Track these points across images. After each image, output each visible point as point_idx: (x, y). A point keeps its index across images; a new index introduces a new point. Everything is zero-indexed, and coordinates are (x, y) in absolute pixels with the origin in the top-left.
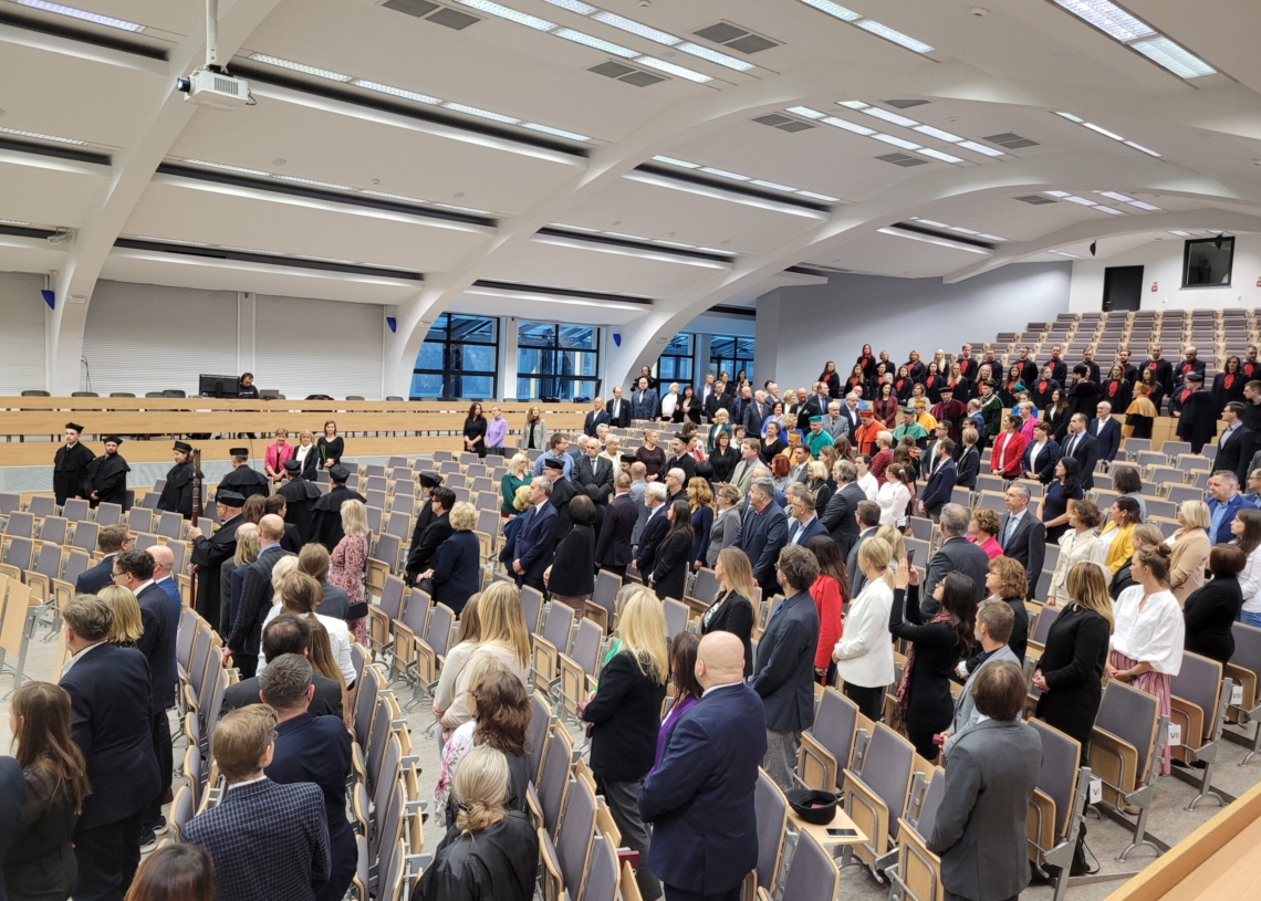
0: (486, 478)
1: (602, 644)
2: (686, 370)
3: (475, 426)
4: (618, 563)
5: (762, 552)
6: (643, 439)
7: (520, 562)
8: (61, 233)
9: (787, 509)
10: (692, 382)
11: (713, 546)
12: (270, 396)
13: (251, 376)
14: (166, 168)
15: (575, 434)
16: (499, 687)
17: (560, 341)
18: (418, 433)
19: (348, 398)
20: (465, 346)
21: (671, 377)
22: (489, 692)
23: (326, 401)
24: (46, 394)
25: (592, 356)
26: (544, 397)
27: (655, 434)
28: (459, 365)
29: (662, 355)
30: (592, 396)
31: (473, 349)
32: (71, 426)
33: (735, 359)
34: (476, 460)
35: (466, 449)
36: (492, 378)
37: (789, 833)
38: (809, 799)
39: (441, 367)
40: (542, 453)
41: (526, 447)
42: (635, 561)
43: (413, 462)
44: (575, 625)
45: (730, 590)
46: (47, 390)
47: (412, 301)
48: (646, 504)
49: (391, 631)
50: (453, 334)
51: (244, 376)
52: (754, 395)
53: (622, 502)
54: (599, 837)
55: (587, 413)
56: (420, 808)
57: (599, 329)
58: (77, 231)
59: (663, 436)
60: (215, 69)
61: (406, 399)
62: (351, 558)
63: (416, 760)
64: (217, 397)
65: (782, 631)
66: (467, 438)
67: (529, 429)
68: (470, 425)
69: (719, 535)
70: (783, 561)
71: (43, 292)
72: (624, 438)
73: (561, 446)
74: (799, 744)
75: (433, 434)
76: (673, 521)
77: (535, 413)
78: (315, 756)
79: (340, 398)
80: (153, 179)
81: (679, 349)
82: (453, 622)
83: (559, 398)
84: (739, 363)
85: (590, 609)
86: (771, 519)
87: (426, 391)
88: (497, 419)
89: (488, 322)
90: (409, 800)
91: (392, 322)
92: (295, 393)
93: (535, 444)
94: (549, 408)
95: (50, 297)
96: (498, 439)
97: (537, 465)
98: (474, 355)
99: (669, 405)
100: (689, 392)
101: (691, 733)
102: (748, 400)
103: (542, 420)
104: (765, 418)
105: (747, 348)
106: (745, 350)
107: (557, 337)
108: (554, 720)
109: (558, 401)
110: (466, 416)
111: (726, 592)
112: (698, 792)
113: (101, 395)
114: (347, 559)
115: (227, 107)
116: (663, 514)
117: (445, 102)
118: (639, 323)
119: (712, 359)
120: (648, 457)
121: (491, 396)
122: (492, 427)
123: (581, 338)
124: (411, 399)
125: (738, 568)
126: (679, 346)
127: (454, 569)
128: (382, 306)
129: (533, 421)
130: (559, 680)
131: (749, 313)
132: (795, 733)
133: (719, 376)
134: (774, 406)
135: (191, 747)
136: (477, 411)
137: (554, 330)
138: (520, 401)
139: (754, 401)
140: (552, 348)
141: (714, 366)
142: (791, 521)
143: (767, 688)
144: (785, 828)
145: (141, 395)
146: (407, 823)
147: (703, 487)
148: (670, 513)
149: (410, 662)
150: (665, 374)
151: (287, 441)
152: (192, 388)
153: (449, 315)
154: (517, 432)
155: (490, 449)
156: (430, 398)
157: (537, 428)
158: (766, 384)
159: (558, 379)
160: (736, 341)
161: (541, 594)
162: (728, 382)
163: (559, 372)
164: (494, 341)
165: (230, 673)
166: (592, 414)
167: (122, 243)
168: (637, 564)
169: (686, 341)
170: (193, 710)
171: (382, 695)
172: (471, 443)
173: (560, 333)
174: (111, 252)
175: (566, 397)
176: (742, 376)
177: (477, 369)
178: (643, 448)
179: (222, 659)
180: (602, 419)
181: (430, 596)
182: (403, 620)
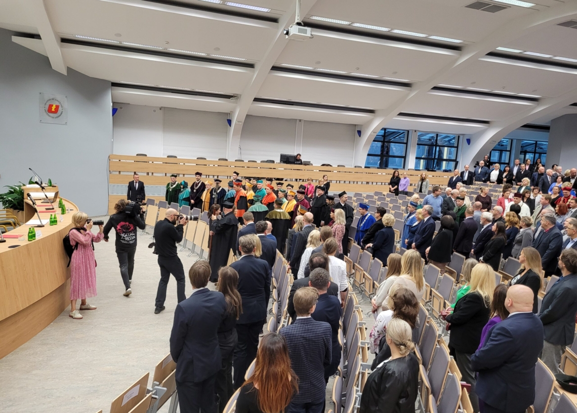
0: (398, 205)
1: (454, 287)
2: (505, 157)
3: (395, 181)
4: (465, 251)
5: (545, 252)
6: (480, 191)
7: (415, 244)
8: (235, 96)
9: (562, 231)
10: (508, 164)
11: (516, 247)
12: (307, 164)
13: (300, 155)
14: (275, 68)
15: (443, 187)
16: (404, 296)
17: (438, 142)
18: (368, 183)
19: (338, 166)
20: (391, 144)
21: (496, 161)
22: (400, 298)
23: (329, 167)
24: (226, 160)
25: (454, 150)
26: (428, 168)
27: (487, 189)
28: (388, 152)
29: (493, 150)
30: (453, 169)
31: (395, 145)
32: (235, 173)
33: (535, 153)
34: (394, 197)
35: (390, 191)
36: (403, 159)
37: (555, 394)
38: (567, 379)
39: (379, 153)
40: (426, 195)
41: (418, 192)
42: (473, 250)
43: (365, 195)
44: (440, 276)
45: (527, 269)
46: (227, 158)
47: (369, 122)
48: (481, 223)
49: (354, 268)
50: (386, 138)
51: (297, 155)
52: (545, 172)
53: (469, 221)
54: (450, 374)
55: (450, 177)
56: (366, 344)
57: (459, 137)
58: (240, 95)
59: (490, 190)
60: (299, 24)
61: (363, 167)
62: (338, 234)
63: (365, 324)
64: (287, 163)
65: (559, 292)
66: (391, 186)
67: (420, 183)
68: (393, 181)
69: (520, 242)
70: (564, 257)
71: (228, 120)
72: (469, 190)
73: (438, 193)
74: (564, 352)
75: (375, 184)
76: (496, 233)
77: (424, 176)
78: (330, 311)
79: (335, 166)
80: (269, 73)
81: (502, 147)
82: (382, 267)
83: (436, 170)
84: (537, 155)
85: (447, 270)
86: (552, 235)
87: (372, 164)
88: (405, 178)
89: (403, 133)
90: (362, 340)
91: (359, 133)
92: (317, 163)
93: (423, 191)
94: (430, 175)
95: (230, 122)
96: (404, 187)
97: (425, 201)
98: (394, 148)
99: (494, 175)
100: (508, 169)
101: (503, 333)
102: (542, 174)
103: (427, 180)
104: (551, 184)
105: (542, 147)
106: (541, 148)
107: (437, 140)
108: (429, 318)
109: (435, 171)
110: (391, 176)
111: (525, 269)
112: (506, 362)
113: (245, 161)
114: (336, 234)
115: (302, 40)
116: (490, 228)
117: (392, 29)
118: (481, 133)
119: (521, 152)
120: (482, 200)
121: (402, 167)
122: (402, 182)
123: (449, 141)
124: (365, 167)
125: (534, 258)
126: (503, 145)
127: (383, 244)
128: (355, 125)
129: (423, 180)
130: (431, 301)
131: (545, 128)
132: (562, 346)
133: (525, 161)
134: (557, 178)
135: (275, 303)
136: (396, 174)
137: (435, 137)
138: (416, 170)
139: (546, 175)
140: (434, 145)
141: (522, 156)
142: (565, 238)
143: (548, 320)
144: (552, 391)
145: (259, 162)
146: (361, 349)
147: (513, 216)
148: (494, 228)
149: (361, 283)
150: (494, 160)
151: (312, 183)
152: (277, 159)
153: (385, 129)
154: (413, 185)
155: (401, 192)
156: (374, 167)
157: (424, 183)
158: (553, 167)
159: (436, 161)
160: (536, 143)
161: (424, 260)
162: (530, 165)
163: (437, 157)
164: (405, 141)
165: (290, 275)
166: (453, 178)
167: (256, 100)
168: (474, 252)
169: (506, 142)
170: (276, 288)
171: (350, 294)
172: (392, 189)
173: (439, 138)
174: (252, 103)
175: (439, 169)
176: (539, 161)
177: (396, 154)
178: (480, 195)
179: (287, 269)
180: (458, 180)
181: (371, 255)
182: (359, 264)
